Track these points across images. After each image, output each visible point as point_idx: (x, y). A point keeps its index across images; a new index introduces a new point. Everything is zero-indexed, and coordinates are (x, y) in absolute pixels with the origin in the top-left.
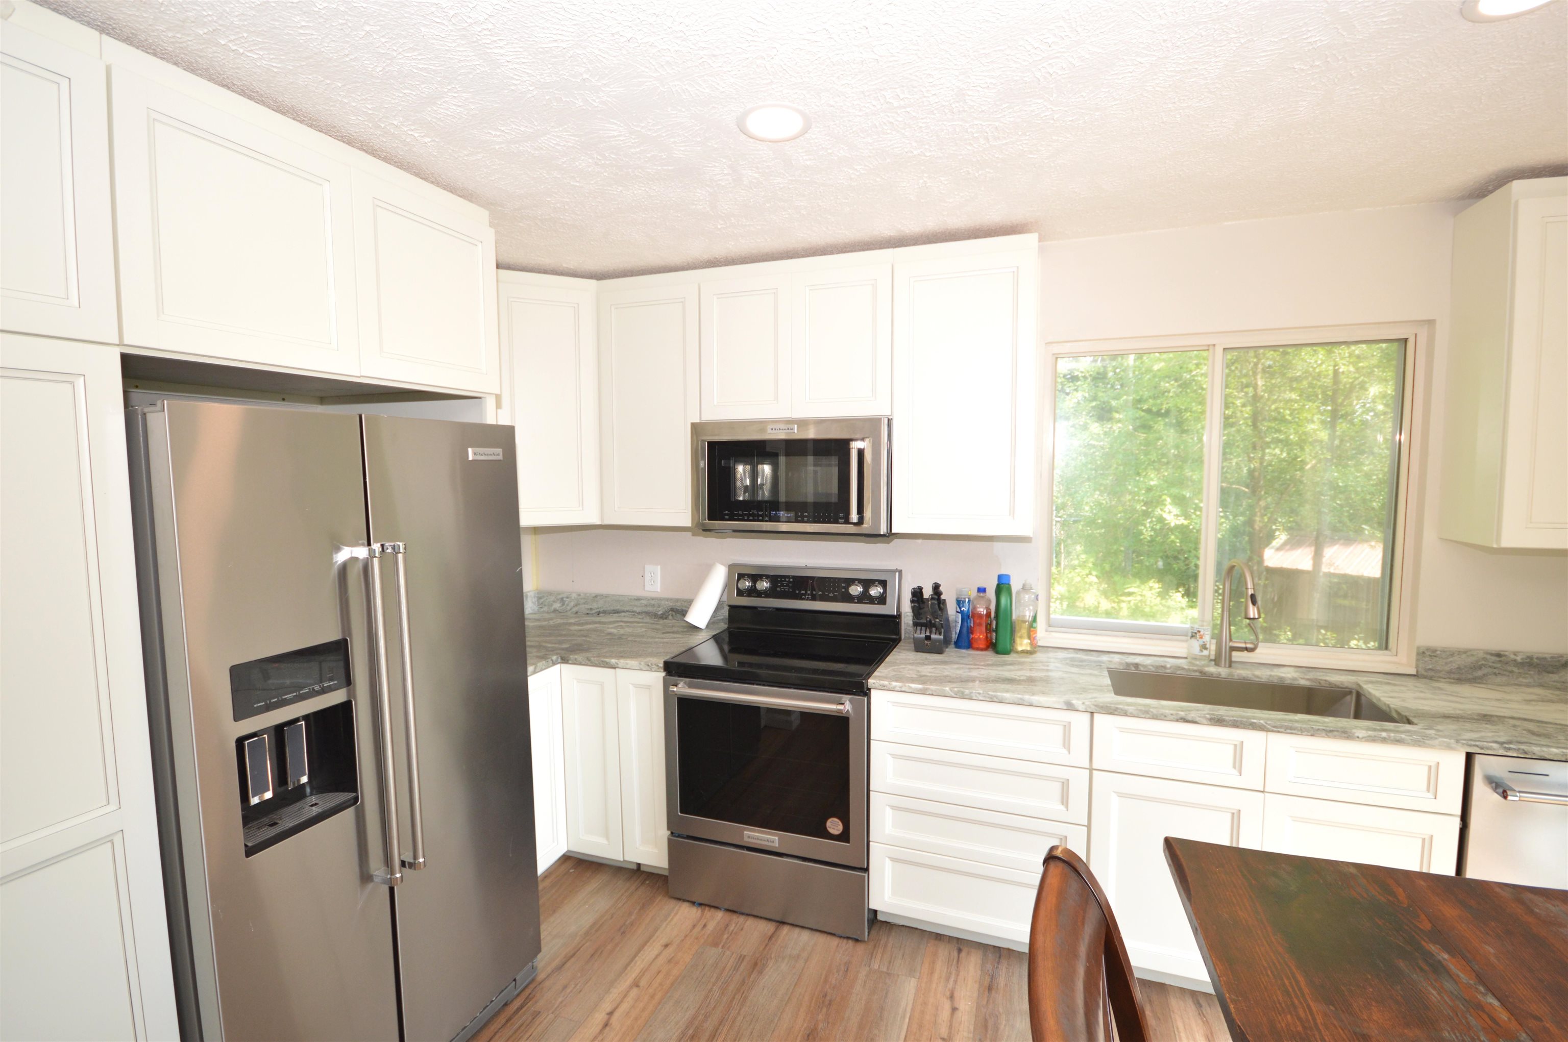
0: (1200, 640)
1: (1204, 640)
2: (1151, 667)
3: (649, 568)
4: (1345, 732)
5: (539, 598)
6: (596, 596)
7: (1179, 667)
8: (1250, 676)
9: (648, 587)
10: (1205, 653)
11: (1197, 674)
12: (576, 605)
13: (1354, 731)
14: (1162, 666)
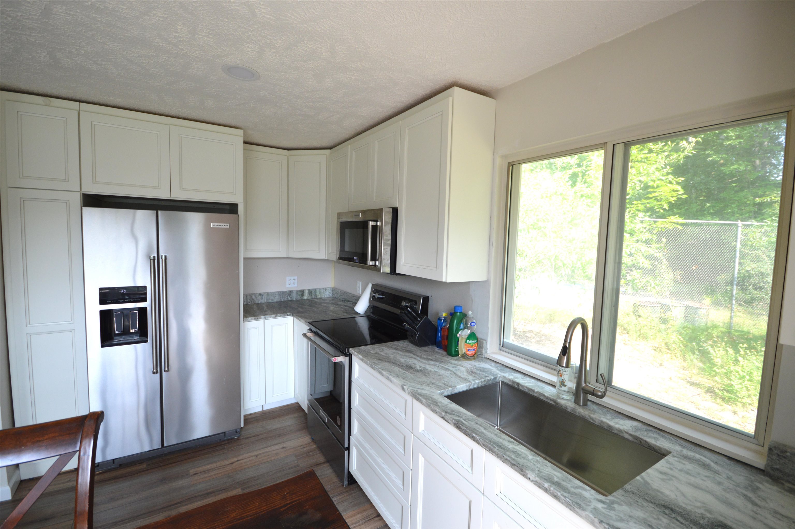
0: (560, 377)
1: (563, 378)
2: (526, 388)
3: (358, 282)
4: (522, 470)
5: (332, 291)
6: (344, 293)
7: (542, 394)
8: (587, 416)
9: (358, 292)
10: (563, 388)
11: (552, 403)
12: (340, 296)
13: (527, 472)
14: (532, 390)
